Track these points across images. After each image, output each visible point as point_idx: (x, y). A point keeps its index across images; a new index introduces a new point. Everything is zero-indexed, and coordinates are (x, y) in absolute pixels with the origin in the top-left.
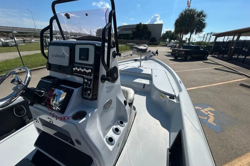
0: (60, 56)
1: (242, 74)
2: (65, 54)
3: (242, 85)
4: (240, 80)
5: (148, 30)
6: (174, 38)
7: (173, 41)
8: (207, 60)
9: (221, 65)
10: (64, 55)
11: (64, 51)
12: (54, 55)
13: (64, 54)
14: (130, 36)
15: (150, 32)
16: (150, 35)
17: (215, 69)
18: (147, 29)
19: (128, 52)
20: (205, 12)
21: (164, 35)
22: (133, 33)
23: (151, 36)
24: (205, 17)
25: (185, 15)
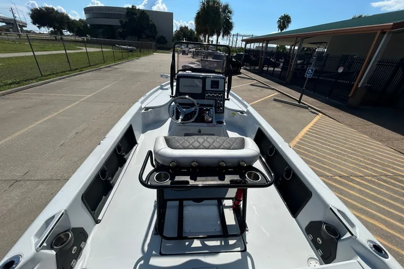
0: (193, 86)
1: (273, 89)
2: (199, 84)
3: (275, 100)
4: (272, 95)
5: (151, 23)
8: (240, 73)
9: (255, 80)
13: (197, 85)
14: (117, 31)
15: (153, 26)
16: (156, 32)
17: (251, 85)
18: (149, 19)
19: (128, 63)
20: (231, 7)
21: (178, 33)
22: (124, 25)
24: (231, 14)
25: (207, 7)
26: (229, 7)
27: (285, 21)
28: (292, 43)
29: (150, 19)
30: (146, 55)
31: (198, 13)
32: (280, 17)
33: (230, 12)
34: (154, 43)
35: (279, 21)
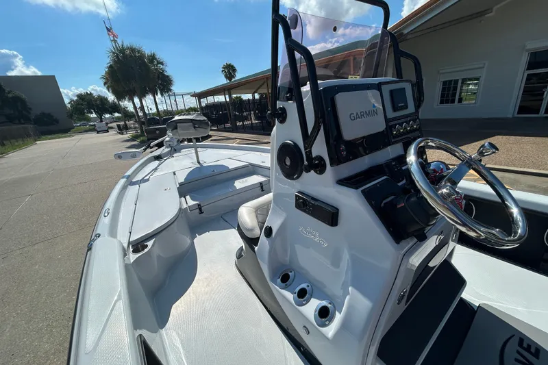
0: (368, 114)
2: (376, 105)
5: (10, 95)
6: (110, 109)
7: (107, 116)
10: (375, 109)
11: (373, 101)
12: (355, 114)
13: (374, 106)
16: (26, 108)
18: (3, 90)
21: (76, 103)
23: (30, 109)
24: (163, 64)
25: (123, 57)
26: (157, 57)
27: (230, 71)
28: (253, 91)
29: (7, 90)
30: (20, 147)
31: (111, 67)
32: (222, 66)
33: (162, 63)
34: (30, 127)
35: (223, 71)
